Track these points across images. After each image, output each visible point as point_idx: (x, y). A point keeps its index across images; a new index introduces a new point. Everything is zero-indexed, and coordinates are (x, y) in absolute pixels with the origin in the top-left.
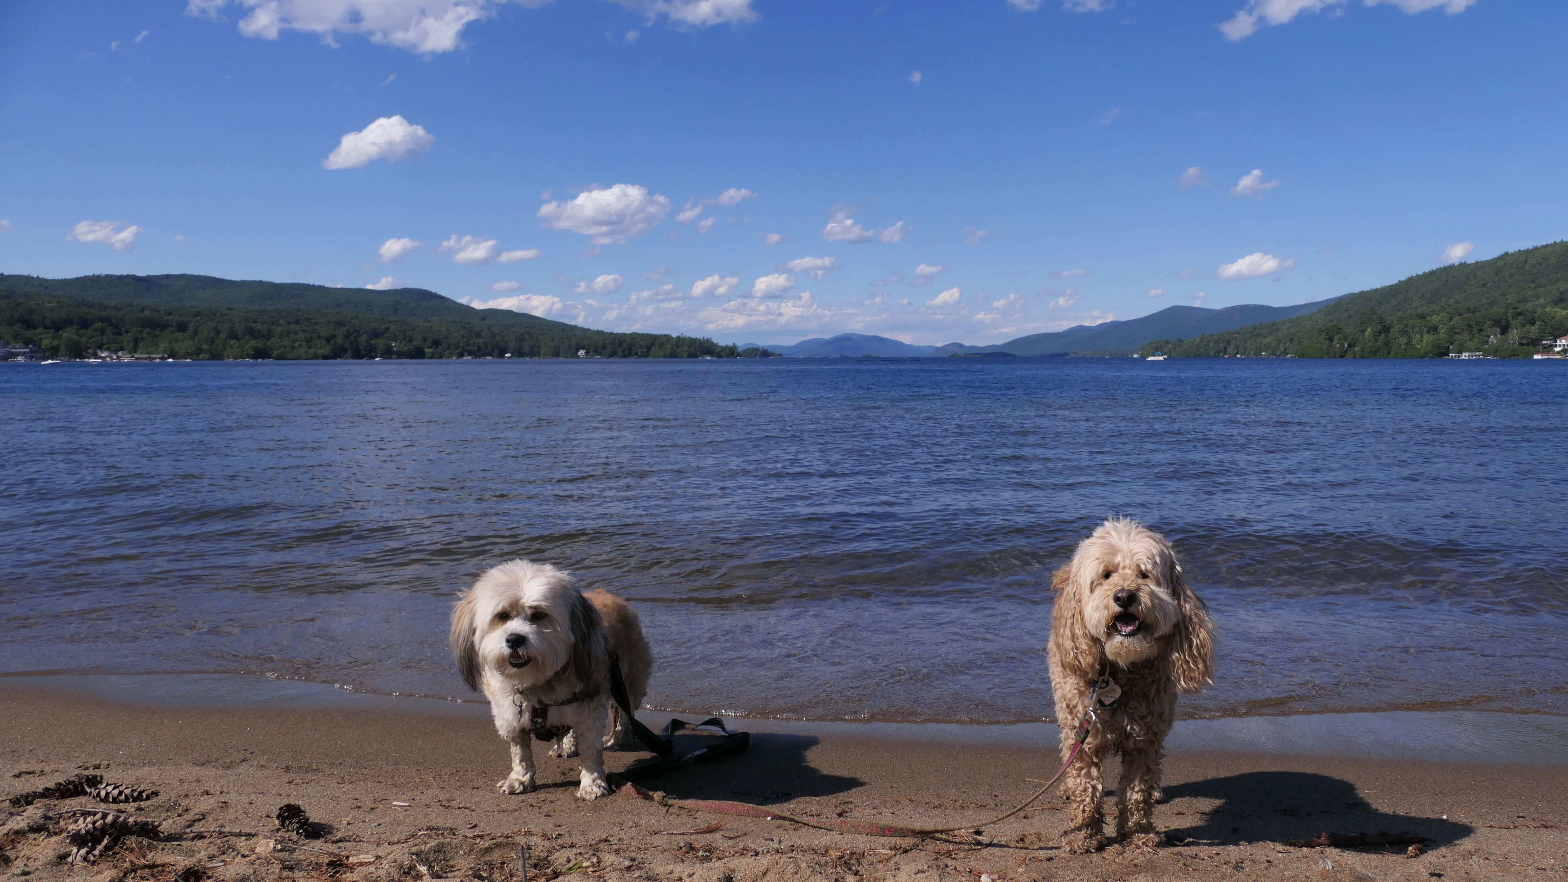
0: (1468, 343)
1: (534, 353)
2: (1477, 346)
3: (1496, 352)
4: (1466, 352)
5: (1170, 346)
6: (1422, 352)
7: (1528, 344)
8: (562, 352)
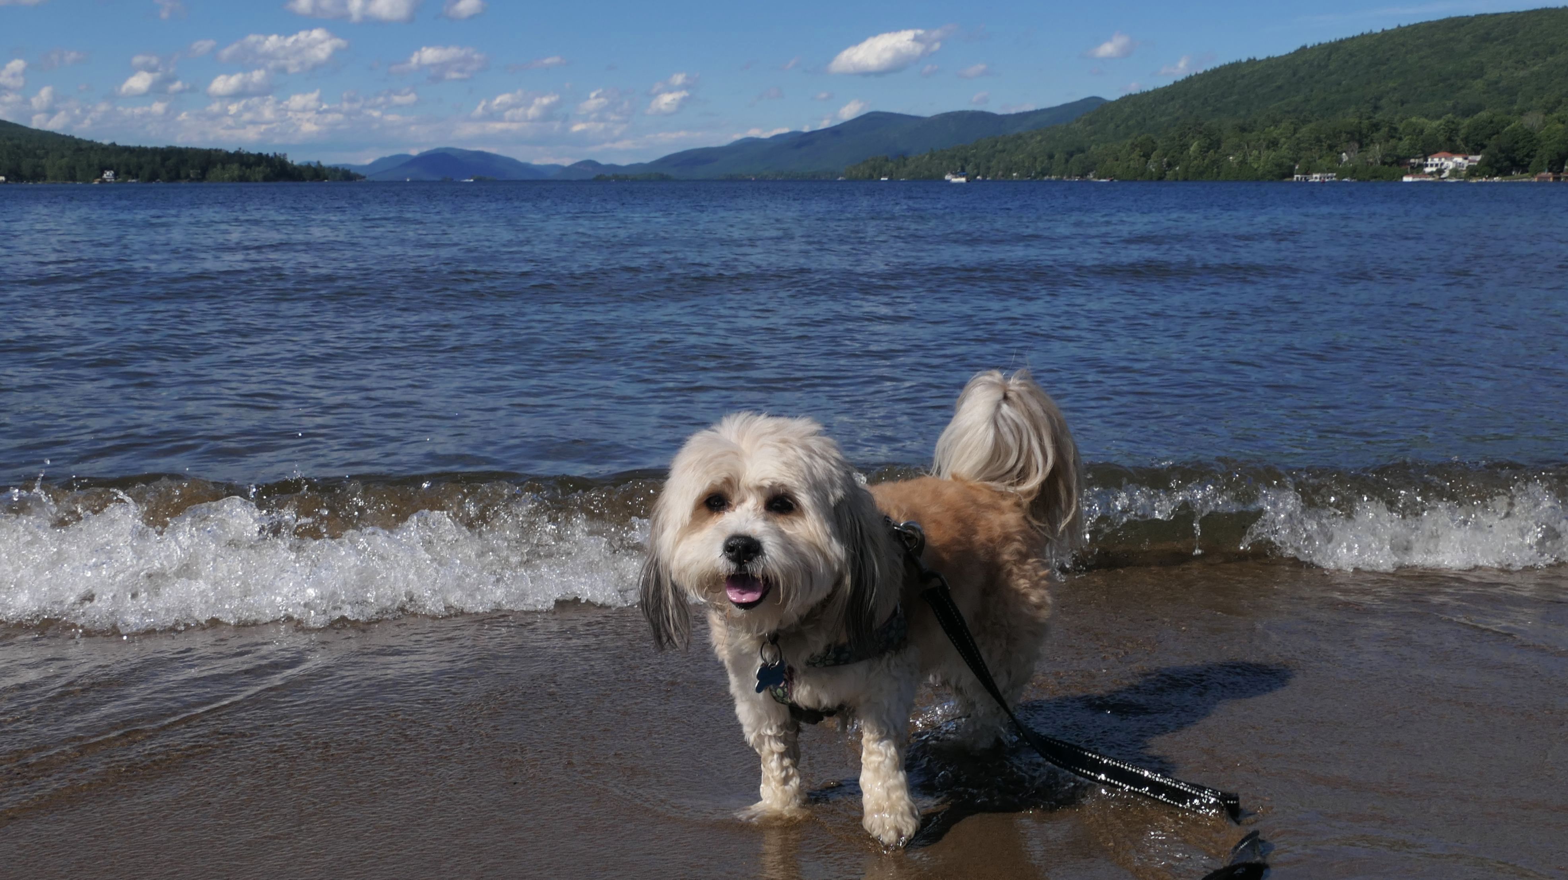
0: (1319, 162)
1: (37, 175)
2: (1330, 165)
3: (1353, 172)
4: (1317, 172)
6: (1260, 173)
7: (1392, 163)
8: (79, 175)
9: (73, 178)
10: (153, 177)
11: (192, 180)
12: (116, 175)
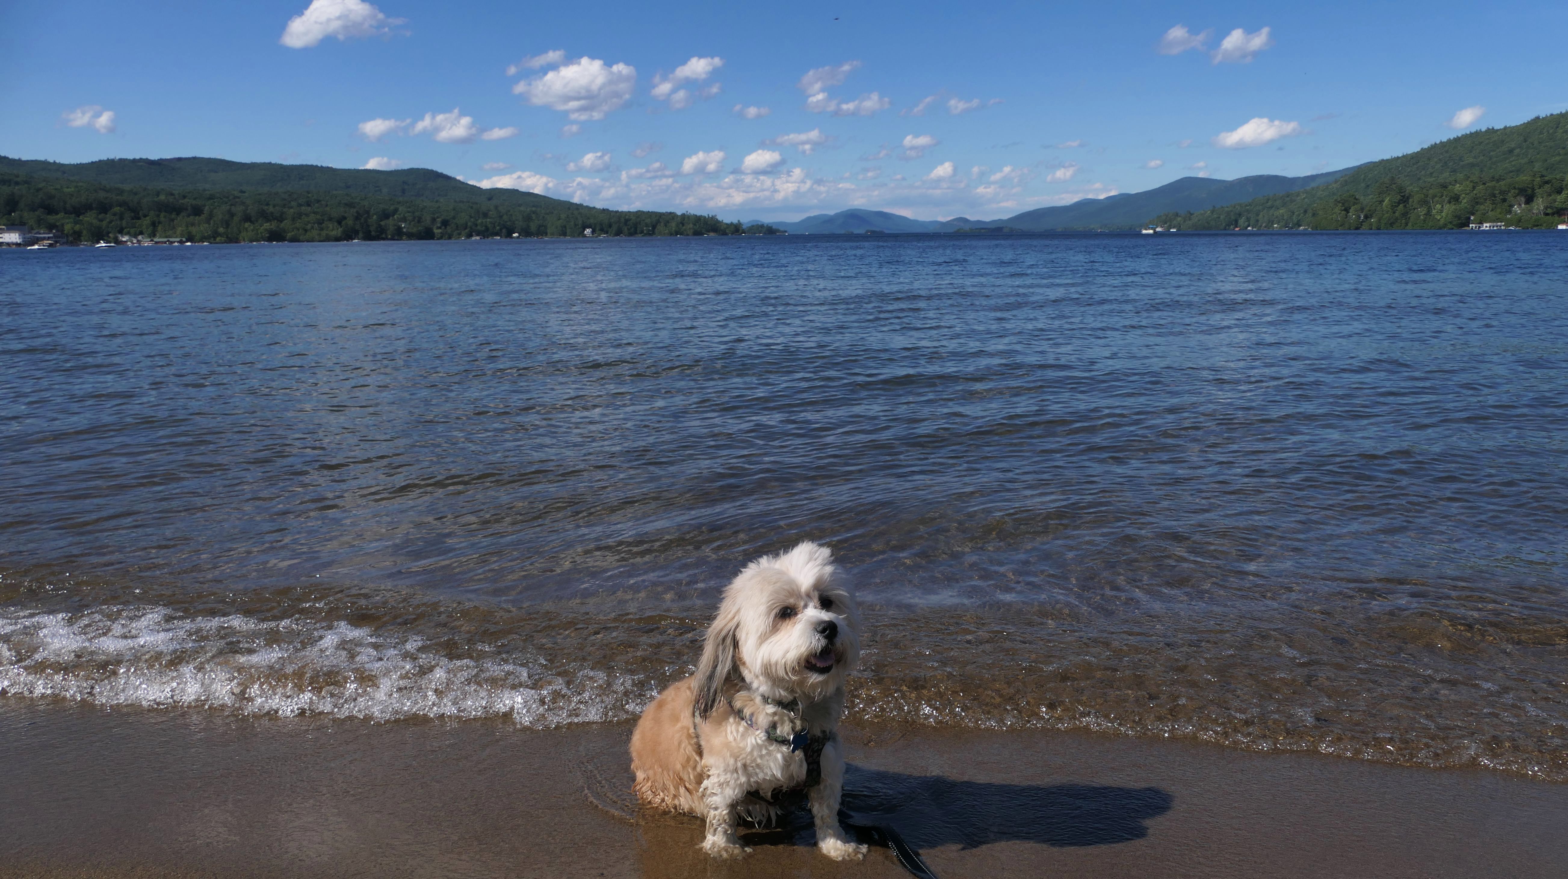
0: (1490, 213)
1: (541, 232)
2: (1500, 216)
3: (1518, 221)
4: (1486, 222)
5: (1179, 219)
6: (1442, 222)
7: (1553, 214)
8: (568, 231)
9: (565, 234)
10: (618, 233)
11: (645, 235)
12: (593, 232)
